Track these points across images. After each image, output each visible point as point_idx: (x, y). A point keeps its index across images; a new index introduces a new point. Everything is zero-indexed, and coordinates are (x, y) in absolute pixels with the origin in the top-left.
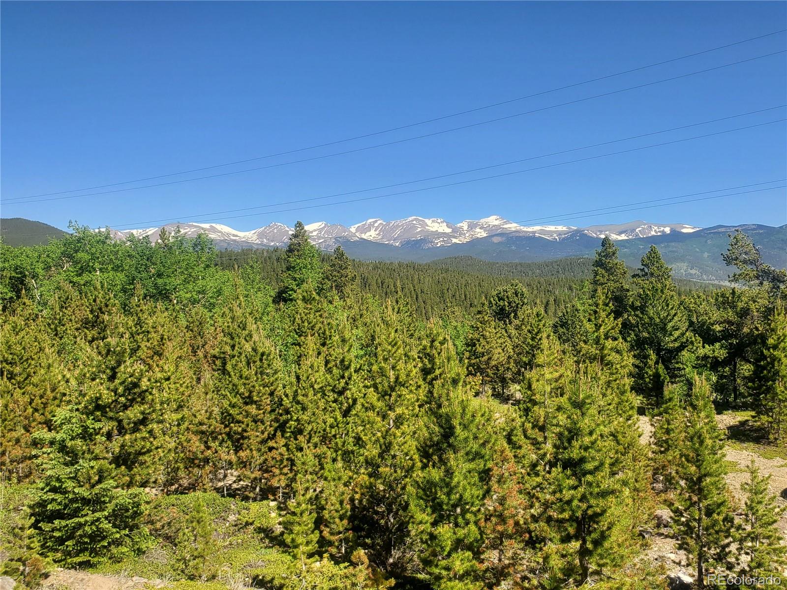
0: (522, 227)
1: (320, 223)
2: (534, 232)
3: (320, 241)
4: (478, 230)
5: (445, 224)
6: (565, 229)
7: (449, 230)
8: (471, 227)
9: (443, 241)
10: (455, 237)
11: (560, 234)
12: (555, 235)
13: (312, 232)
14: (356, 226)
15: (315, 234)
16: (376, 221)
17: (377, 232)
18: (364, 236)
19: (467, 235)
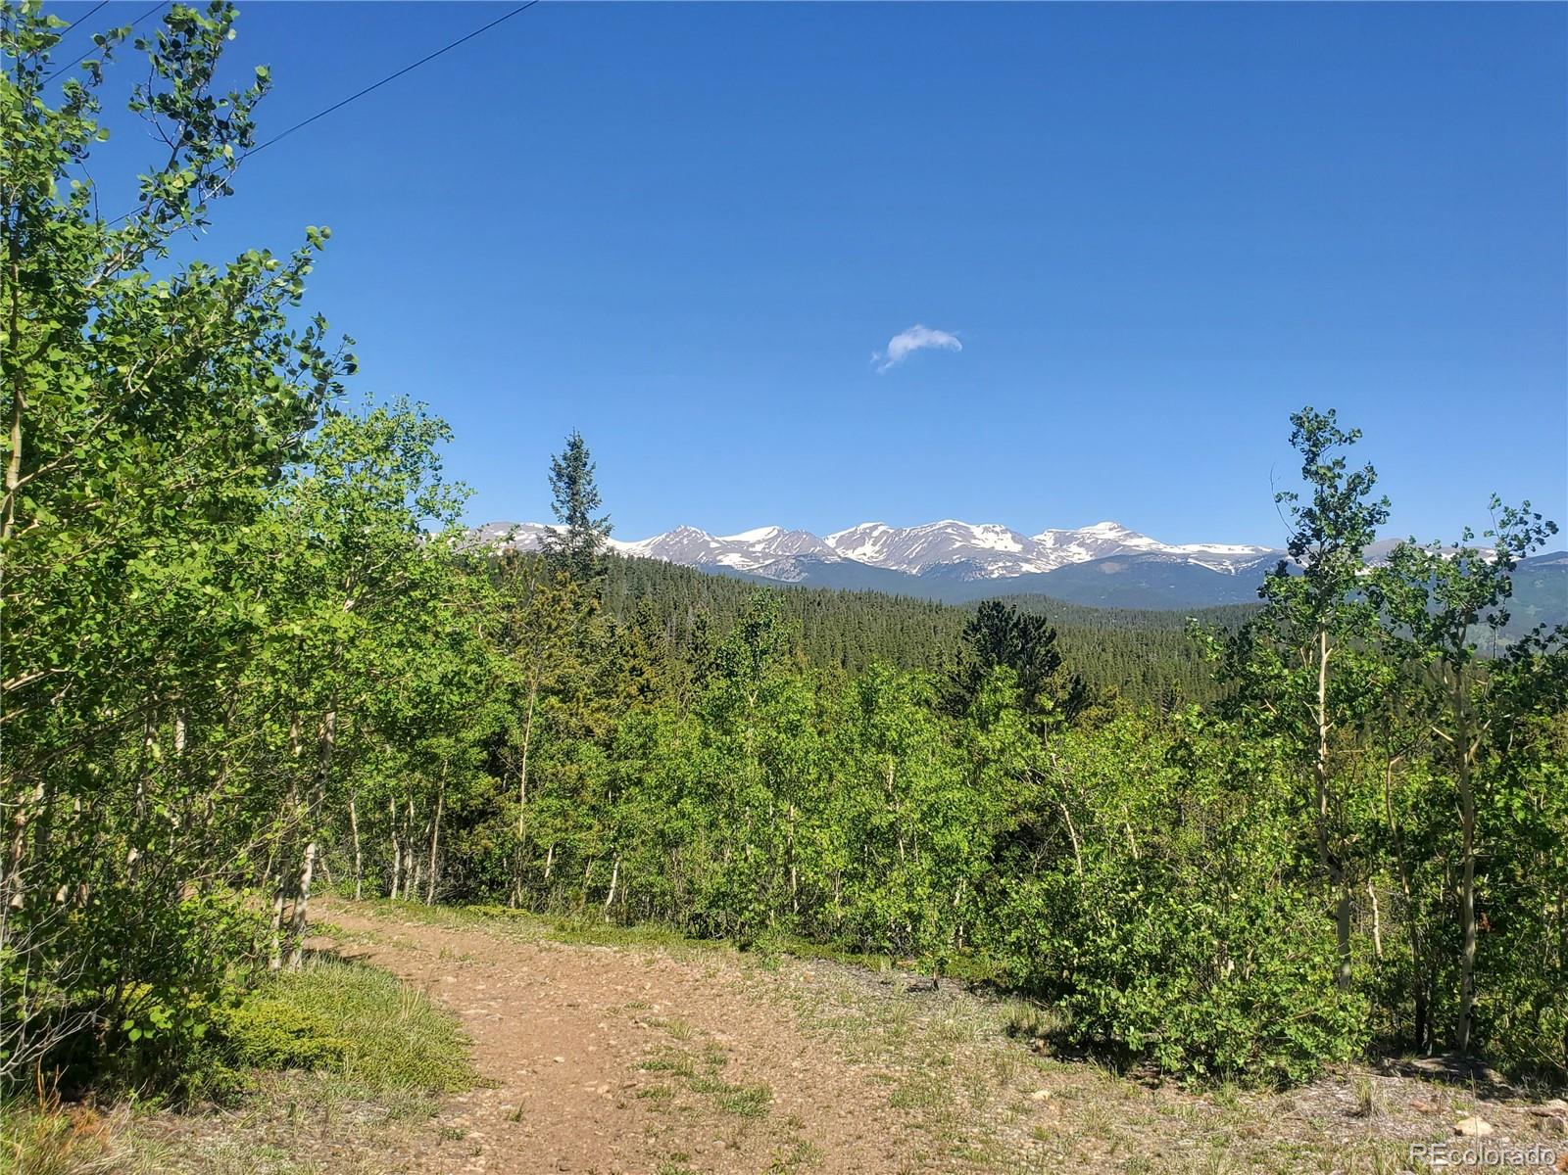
0: (1161, 546)
1: (771, 528)
2: (1186, 556)
3: (767, 562)
4: (1074, 548)
5: (1009, 535)
6: (1247, 551)
7: (1016, 548)
8: (1062, 541)
9: (1005, 568)
10: (1027, 561)
11: (1236, 560)
12: (1228, 563)
13: (753, 545)
14: (838, 535)
15: (759, 548)
16: (875, 528)
17: (877, 548)
18: (852, 555)
19: (1052, 557)
